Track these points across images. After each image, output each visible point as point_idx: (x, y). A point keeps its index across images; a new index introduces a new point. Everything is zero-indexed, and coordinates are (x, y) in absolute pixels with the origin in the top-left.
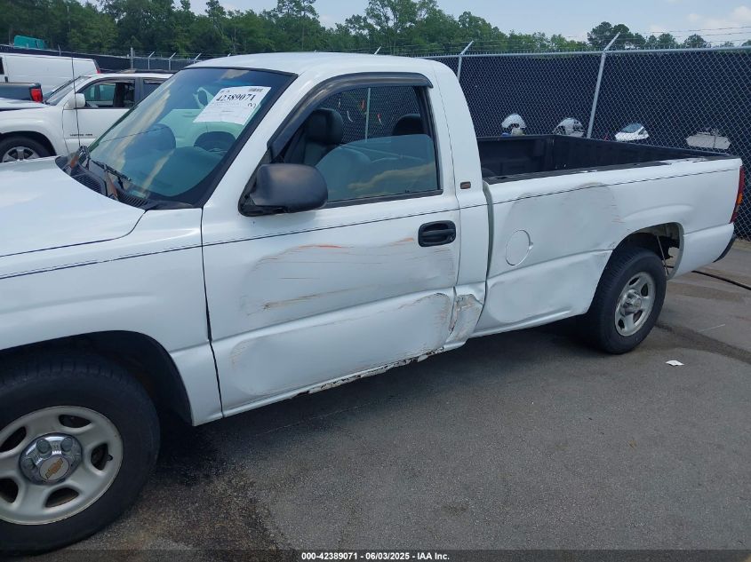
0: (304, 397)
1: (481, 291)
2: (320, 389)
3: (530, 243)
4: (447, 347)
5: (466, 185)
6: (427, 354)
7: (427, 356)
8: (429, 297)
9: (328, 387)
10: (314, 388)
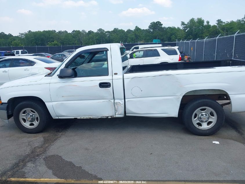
0: (76, 119)
1: (122, 102)
2: (80, 118)
3: (142, 91)
4: (117, 116)
5: (116, 74)
6: (111, 116)
7: (111, 117)
8: (107, 101)
9: (85, 118)
10: (79, 118)
